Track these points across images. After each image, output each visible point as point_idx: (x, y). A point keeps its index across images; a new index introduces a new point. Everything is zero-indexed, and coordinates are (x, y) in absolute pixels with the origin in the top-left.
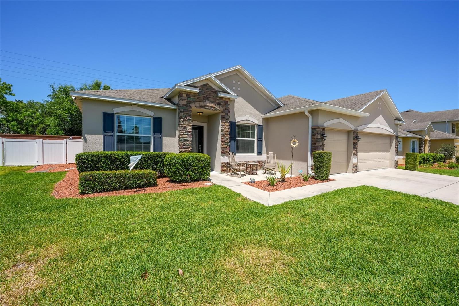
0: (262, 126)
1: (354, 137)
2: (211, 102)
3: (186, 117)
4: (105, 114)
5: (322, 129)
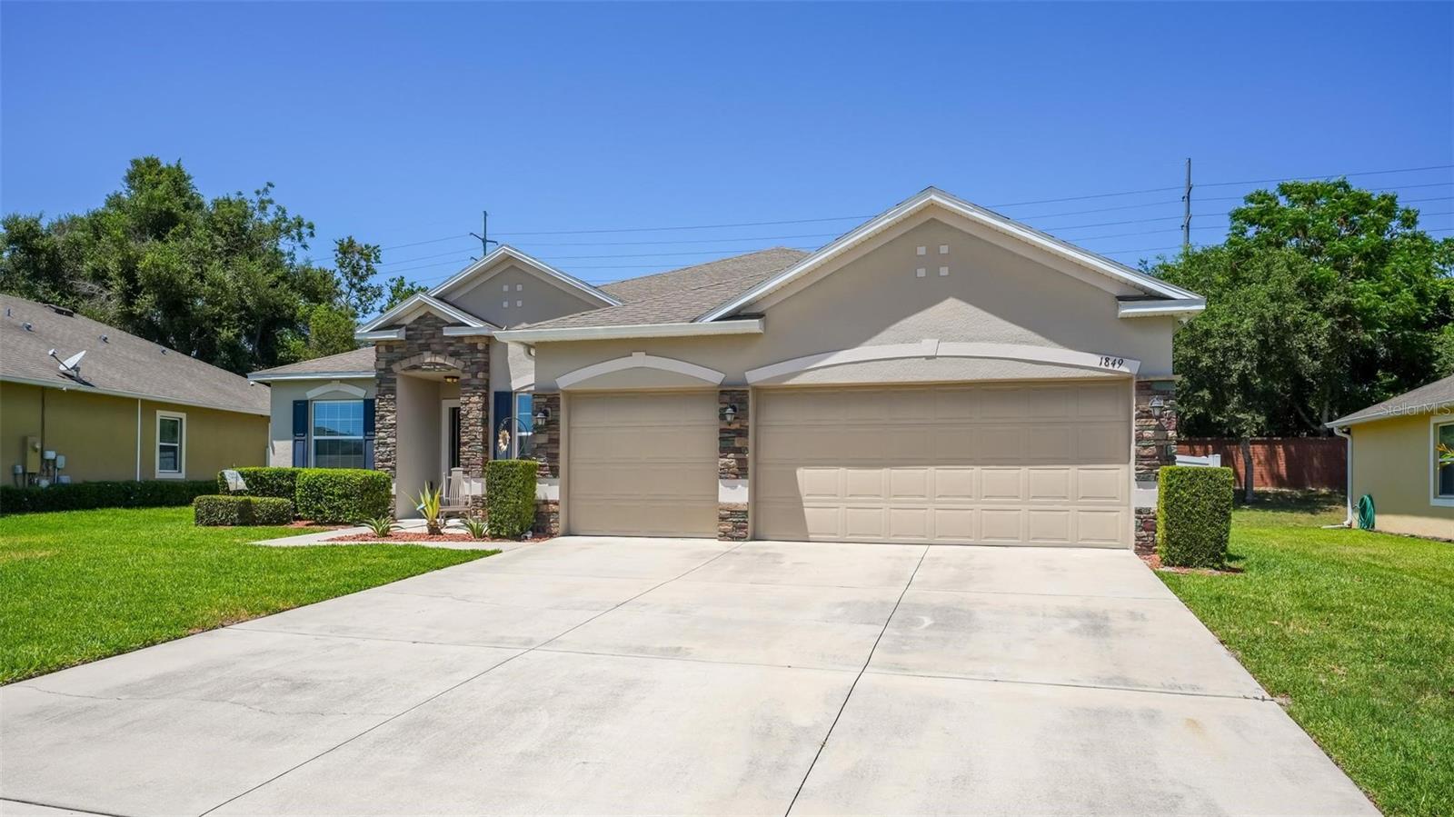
1: (720, 410)
4: (296, 403)
5: (545, 396)
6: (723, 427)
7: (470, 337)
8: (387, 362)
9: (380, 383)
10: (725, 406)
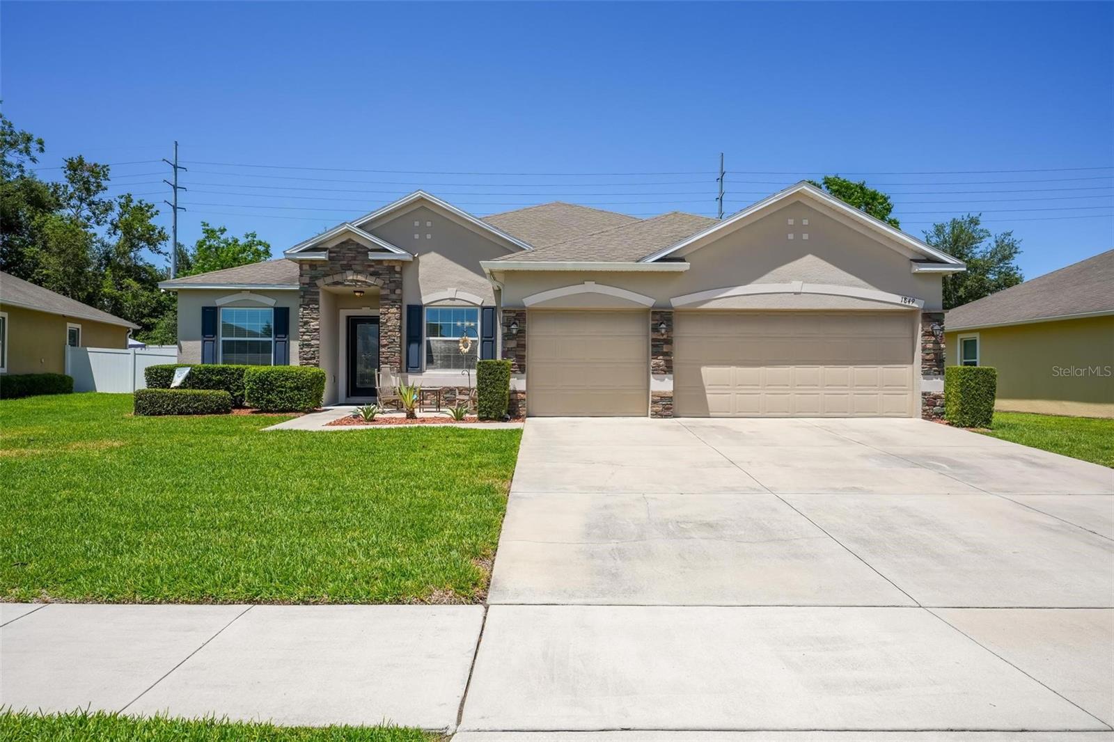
0: (493, 308)
1: (652, 325)
2: (357, 272)
3: (308, 305)
4: (204, 309)
5: (514, 311)
6: (654, 337)
7: (390, 261)
8: (310, 278)
9: (304, 295)
10: (656, 322)
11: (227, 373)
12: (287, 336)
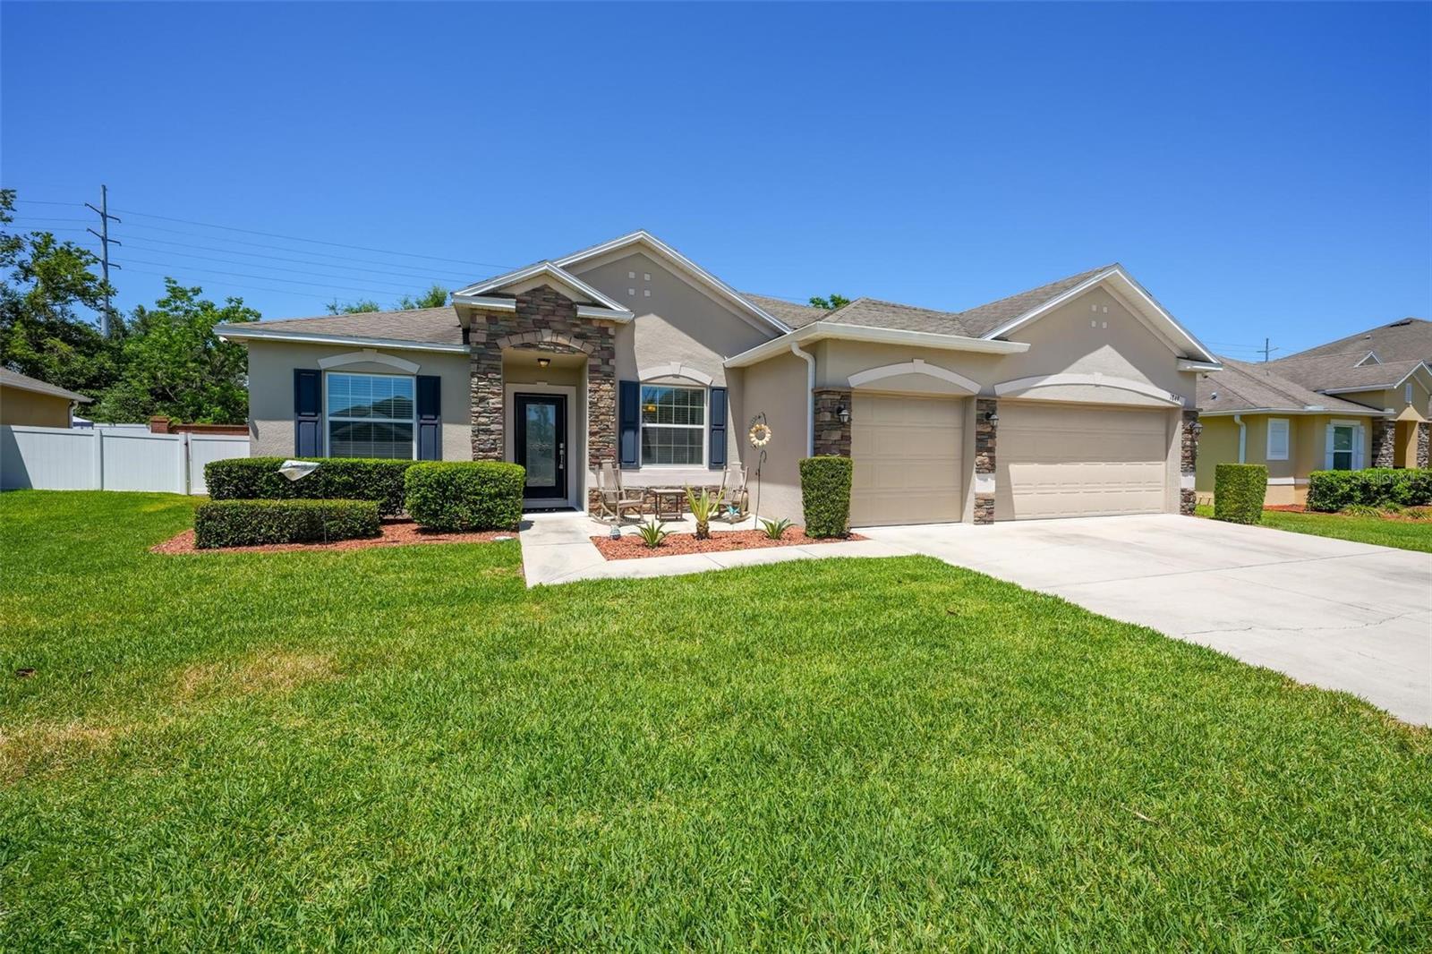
0: (723, 389)
1: (977, 415)
2: (558, 333)
3: (486, 374)
4: (298, 373)
5: (840, 393)
6: (979, 430)
7: (602, 320)
8: (488, 335)
9: (479, 359)
10: (981, 412)
11: (360, 472)
12: (439, 417)
